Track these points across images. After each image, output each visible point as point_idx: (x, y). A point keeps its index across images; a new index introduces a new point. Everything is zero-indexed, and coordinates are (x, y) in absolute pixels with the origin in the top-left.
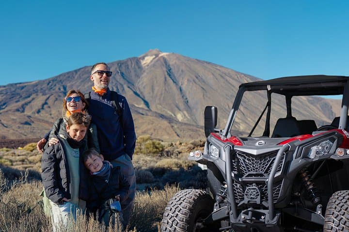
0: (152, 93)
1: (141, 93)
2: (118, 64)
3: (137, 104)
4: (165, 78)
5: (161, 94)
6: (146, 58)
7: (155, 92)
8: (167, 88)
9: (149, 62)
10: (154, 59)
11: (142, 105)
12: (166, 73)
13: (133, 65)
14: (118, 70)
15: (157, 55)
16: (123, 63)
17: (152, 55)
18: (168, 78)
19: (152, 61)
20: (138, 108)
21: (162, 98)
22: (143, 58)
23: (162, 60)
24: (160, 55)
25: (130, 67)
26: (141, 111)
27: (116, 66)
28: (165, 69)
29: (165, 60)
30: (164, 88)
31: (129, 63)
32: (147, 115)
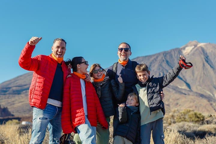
0: (192, 77)
1: (184, 77)
2: (164, 54)
3: (180, 86)
4: (204, 64)
5: (201, 77)
6: (187, 48)
7: (195, 75)
8: (205, 72)
9: (189, 51)
10: (193, 48)
11: (184, 87)
12: (204, 60)
13: (176, 55)
14: (164, 59)
15: (195, 46)
16: (168, 54)
17: (191, 46)
18: (206, 64)
19: (191, 51)
20: (181, 89)
21: (201, 81)
22: (184, 48)
23: (200, 49)
24: (199, 46)
25: (173, 56)
26: (184, 92)
27: (162, 56)
28: (203, 56)
29: (203, 50)
30: (203, 73)
31: (173, 53)
32: (189, 95)
